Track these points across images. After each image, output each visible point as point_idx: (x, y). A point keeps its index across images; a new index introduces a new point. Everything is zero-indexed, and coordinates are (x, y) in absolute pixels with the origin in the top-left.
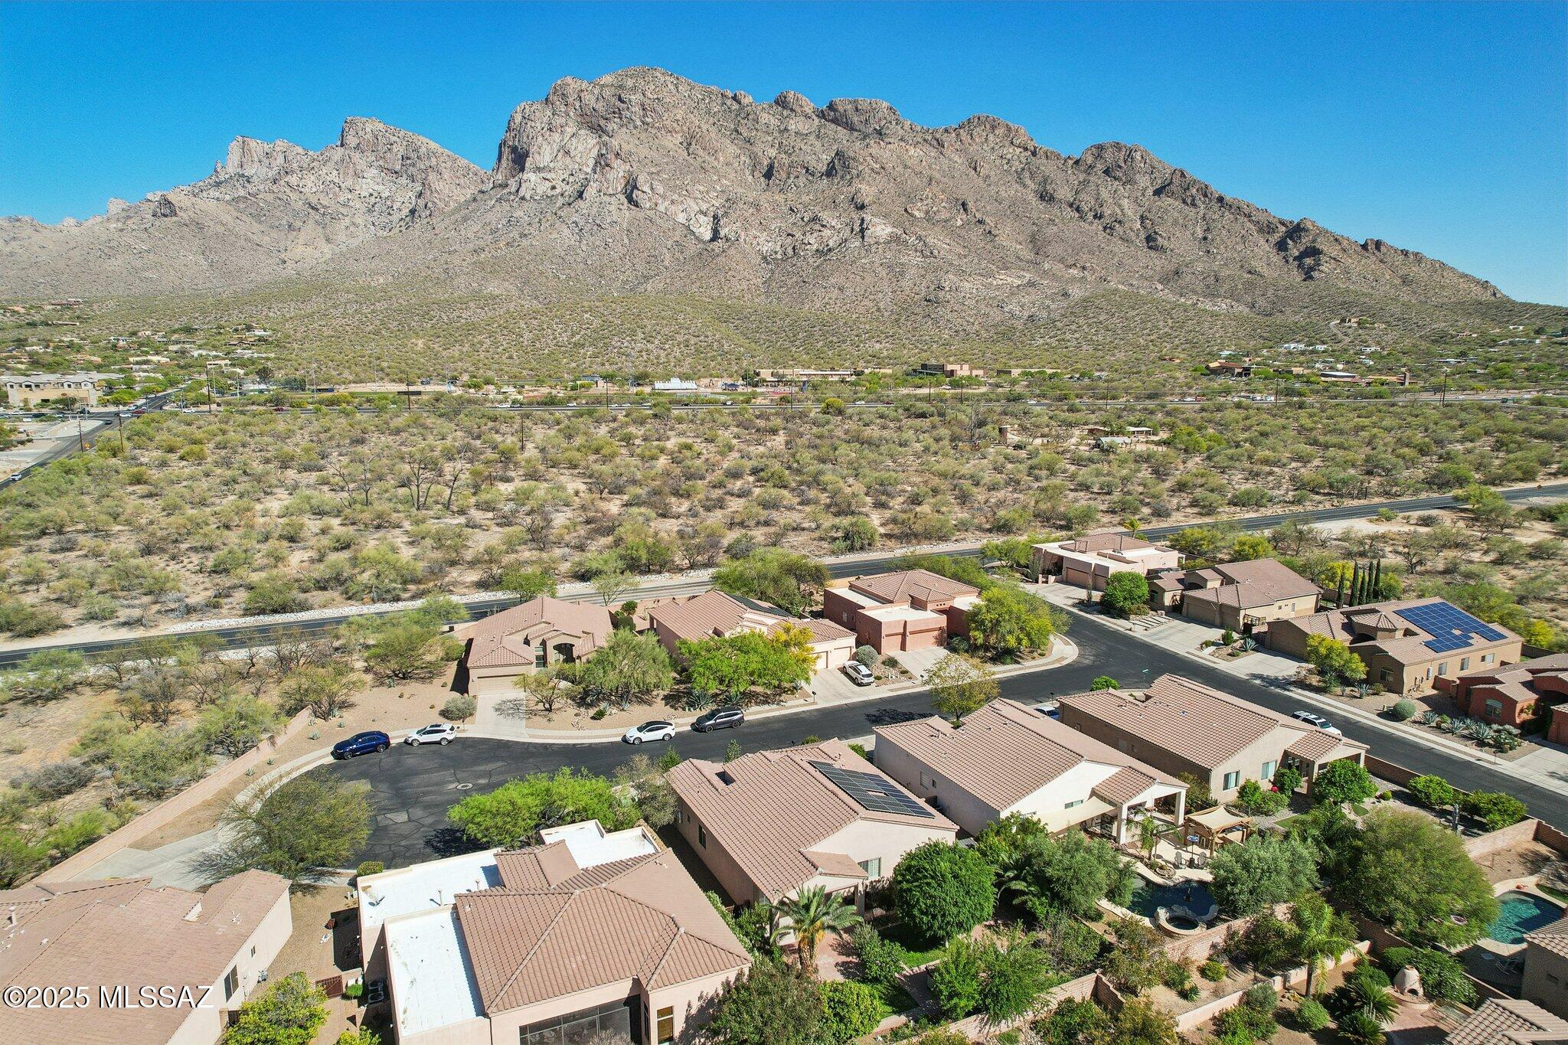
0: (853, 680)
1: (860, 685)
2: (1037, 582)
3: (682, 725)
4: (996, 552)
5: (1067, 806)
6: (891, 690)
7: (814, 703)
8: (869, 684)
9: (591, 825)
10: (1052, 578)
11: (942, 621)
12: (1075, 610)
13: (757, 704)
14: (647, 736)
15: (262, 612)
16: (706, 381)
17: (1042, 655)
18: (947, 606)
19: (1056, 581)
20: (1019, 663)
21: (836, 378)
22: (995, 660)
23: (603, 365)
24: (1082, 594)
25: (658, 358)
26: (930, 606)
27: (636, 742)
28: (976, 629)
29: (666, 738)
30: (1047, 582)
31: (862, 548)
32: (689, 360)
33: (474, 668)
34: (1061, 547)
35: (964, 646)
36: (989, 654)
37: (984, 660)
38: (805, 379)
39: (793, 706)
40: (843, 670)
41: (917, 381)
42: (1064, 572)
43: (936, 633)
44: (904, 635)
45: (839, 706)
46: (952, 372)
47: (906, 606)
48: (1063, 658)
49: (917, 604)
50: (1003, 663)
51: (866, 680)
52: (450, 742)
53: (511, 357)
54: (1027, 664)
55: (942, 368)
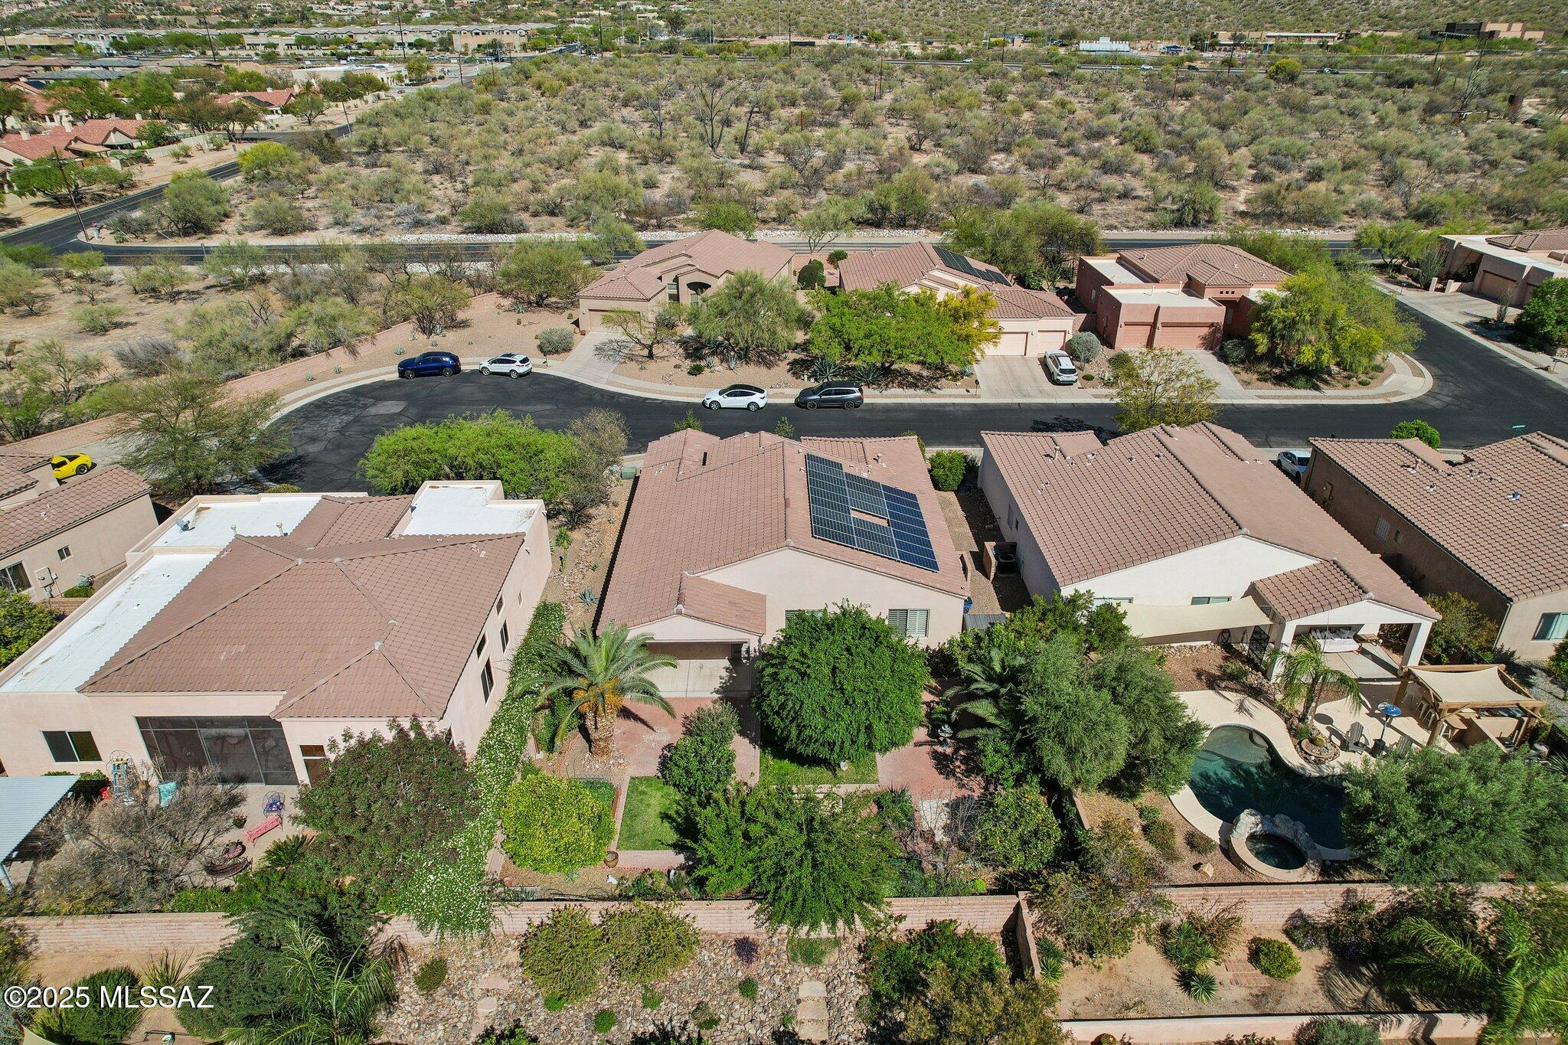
0: (1050, 375)
1: (1056, 382)
2: (1427, 288)
3: (782, 395)
4: (1376, 239)
5: (1196, 601)
6: (1096, 396)
7: (975, 396)
8: (1070, 383)
9: (492, 486)
10: (1453, 286)
11: (1219, 315)
12: (1467, 333)
13: (901, 385)
14: (727, 402)
15: (479, 230)
16: (1144, 43)
17: (1363, 384)
18: (1238, 295)
19: (1461, 290)
20: (1317, 388)
21: (1315, 42)
22: (1280, 380)
23: (1036, 24)
24: (1489, 310)
25: (1101, 17)
26: (1209, 293)
27: (714, 406)
28: (1260, 330)
29: (752, 408)
30: (1443, 290)
31: (1195, 224)
32: (1138, 20)
33: (588, 298)
34: (1490, 242)
35: (1240, 352)
36: (1277, 371)
37: (1264, 378)
38: (1271, 42)
39: (949, 394)
40: (1043, 363)
41: (1433, 45)
42: (1478, 279)
43: (1205, 331)
44: (1153, 326)
45: (1008, 405)
46: (1492, 34)
47: (1177, 290)
48: (1396, 393)
49: (1193, 288)
50: (1292, 386)
51: (1064, 378)
52: (521, 376)
53: (936, 15)
54: (1328, 392)
55: (1477, 29)
